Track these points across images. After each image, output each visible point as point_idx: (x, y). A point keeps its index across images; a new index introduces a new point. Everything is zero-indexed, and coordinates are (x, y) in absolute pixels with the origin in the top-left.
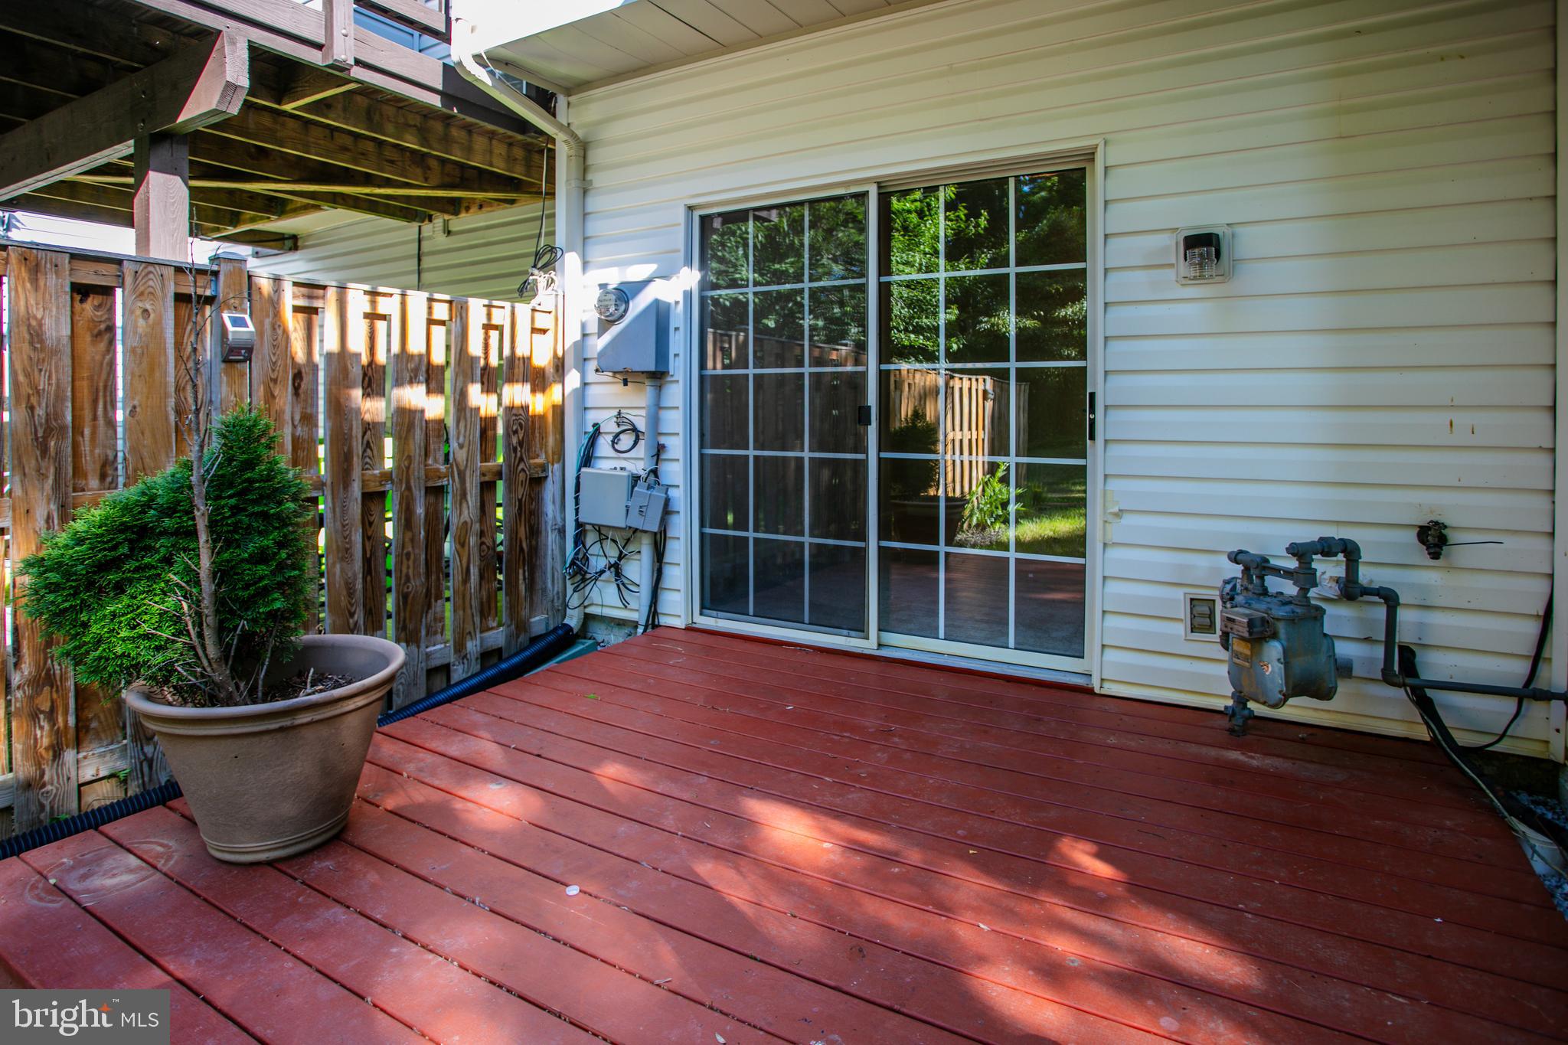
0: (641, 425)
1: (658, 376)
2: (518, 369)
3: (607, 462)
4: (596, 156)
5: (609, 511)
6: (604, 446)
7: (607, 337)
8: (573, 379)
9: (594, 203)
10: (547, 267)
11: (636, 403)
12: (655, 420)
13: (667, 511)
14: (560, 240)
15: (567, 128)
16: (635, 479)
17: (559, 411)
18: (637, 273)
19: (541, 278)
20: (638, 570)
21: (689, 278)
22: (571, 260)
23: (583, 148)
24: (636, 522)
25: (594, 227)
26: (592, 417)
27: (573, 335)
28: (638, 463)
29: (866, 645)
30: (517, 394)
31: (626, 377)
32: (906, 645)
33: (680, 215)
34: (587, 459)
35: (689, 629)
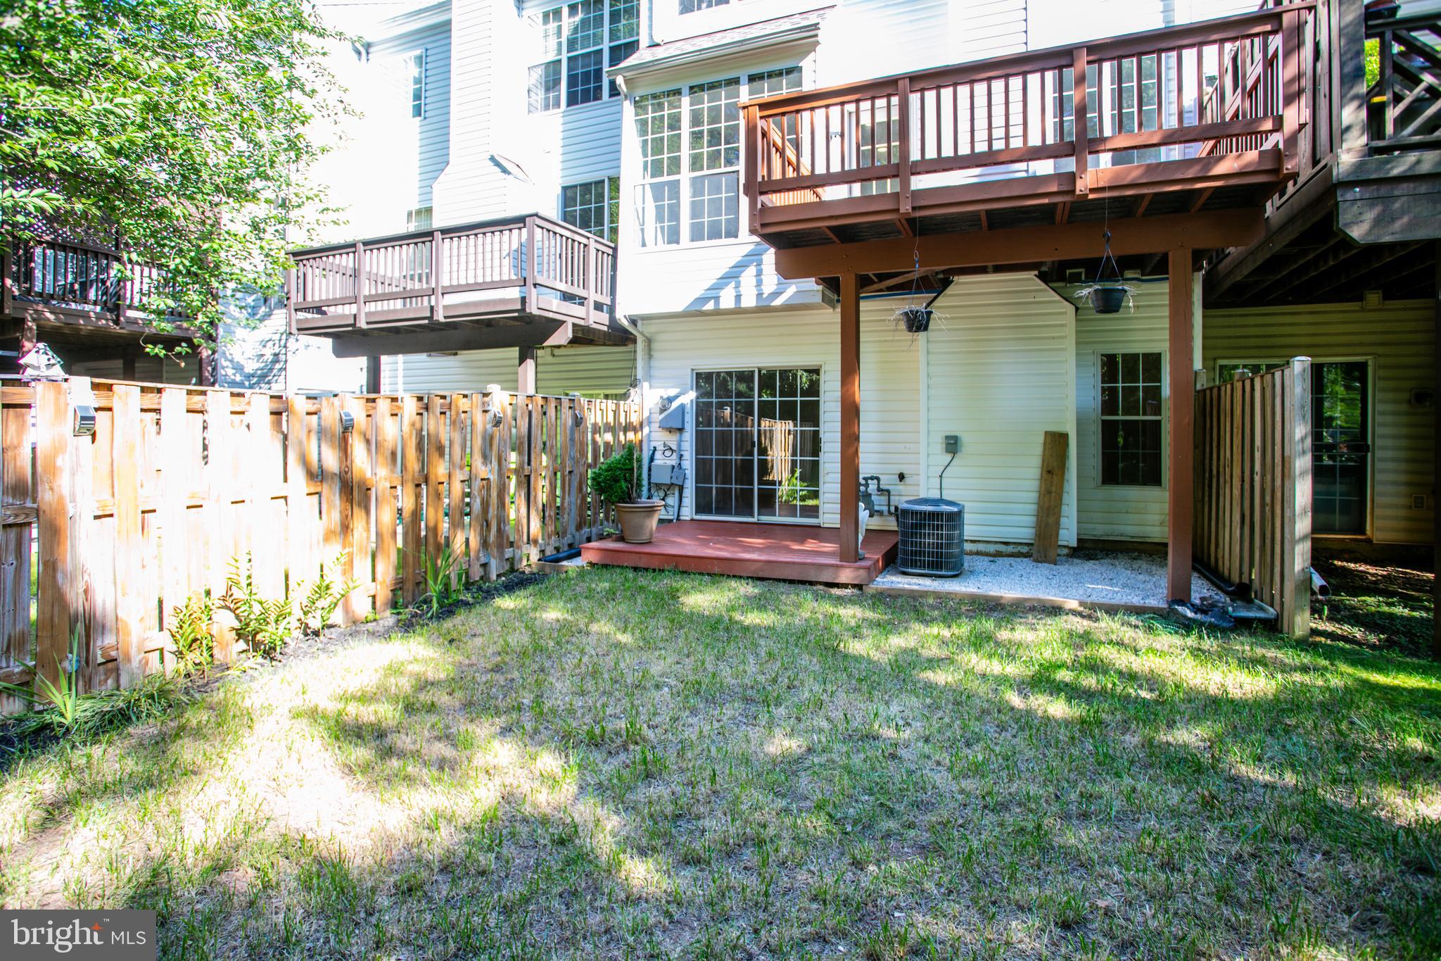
0: (674, 447)
1: (681, 430)
2: (628, 428)
3: (659, 460)
4: (655, 346)
5: (662, 478)
6: (658, 455)
7: (663, 415)
8: (646, 430)
9: (653, 363)
10: (635, 386)
11: (672, 440)
12: (679, 446)
13: (685, 478)
14: (639, 376)
15: (642, 333)
16: (673, 467)
17: (641, 441)
18: (672, 392)
19: (632, 391)
20: (673, 500)
21: (692, 395)
22: (646, 385)
23: (649, 341)
24: (674, 481)
25: (653, 372)
26: (653, 444)
27: (646, 414)
28: (673, 461)
29: (754, 520)
30: (631, 436)
31: (670, 430)
32: (766, 519)
33: (689, 372)
34: (652, 459)
35: (692, 520)
